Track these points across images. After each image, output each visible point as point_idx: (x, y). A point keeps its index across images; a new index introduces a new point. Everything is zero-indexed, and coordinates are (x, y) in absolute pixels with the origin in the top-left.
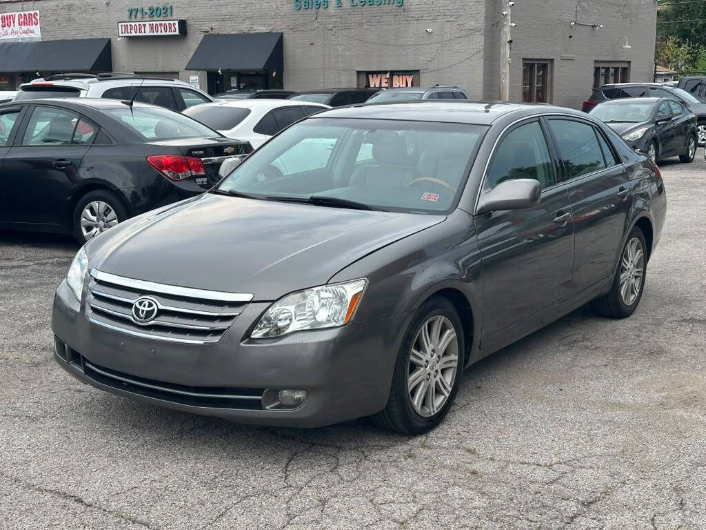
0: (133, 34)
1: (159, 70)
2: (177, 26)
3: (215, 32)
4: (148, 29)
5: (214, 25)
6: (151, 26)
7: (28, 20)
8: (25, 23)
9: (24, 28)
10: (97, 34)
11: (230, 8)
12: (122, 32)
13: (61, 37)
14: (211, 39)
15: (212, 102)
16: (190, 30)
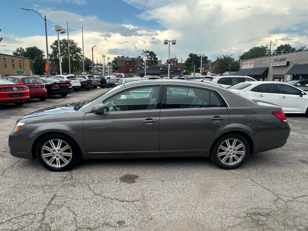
0: (274, 66)
1: (280, 74)
2: (286, 63)
3: (297, 64)
4: (278, 64)
5: (297, 62)
6: (279, 63)
7: (251, 63)
8: (250, 64)
9: (250, 65)
10: (266, 66)
11: (303, 57)
12: (272, 65)
13: (257, 67)
14: (296, 66)
15: (255, 81)
16: (290, 64)
